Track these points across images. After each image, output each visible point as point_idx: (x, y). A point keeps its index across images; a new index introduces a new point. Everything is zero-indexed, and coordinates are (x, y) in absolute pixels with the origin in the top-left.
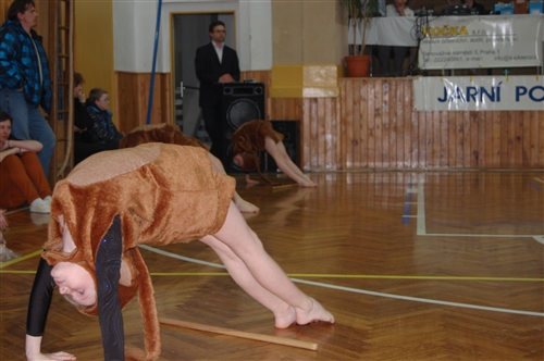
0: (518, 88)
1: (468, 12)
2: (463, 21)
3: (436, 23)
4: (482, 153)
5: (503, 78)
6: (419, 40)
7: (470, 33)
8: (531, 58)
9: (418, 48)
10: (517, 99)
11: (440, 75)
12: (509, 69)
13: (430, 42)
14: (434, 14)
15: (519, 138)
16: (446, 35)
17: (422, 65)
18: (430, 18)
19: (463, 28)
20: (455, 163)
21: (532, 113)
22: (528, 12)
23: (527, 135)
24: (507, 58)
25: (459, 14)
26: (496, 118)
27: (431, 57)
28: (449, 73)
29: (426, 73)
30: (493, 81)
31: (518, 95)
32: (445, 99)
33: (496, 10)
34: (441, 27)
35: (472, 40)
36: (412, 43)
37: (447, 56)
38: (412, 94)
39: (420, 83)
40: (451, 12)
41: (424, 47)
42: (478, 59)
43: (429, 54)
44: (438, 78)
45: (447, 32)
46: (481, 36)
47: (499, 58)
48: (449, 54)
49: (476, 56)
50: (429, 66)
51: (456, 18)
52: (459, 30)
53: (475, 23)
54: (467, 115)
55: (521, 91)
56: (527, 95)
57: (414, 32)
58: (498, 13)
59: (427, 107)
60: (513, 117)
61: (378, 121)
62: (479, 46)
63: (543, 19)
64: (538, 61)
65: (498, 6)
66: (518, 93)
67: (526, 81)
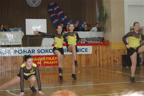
1: (2, 31)
2: (1, 33)
4: (6, 67)
5: (11, 48)
7: (3, 36)
8: (19, 42)
10: (15, 53)
15: (16, 63)
19: (1, 35)
21: (19, 57)
22: (18, 31)
23: (18, 62)
24: (12, 43)
26: (10, 58)
30: (8, 49)
31: (15, 52)
33: (10, 30)
35: (3, 38)
42: (5, 43)
46: (6, 37)
47: (11, 42)
49: (5, 42)
53: (4, 33)
54: (2, 57)
55: (16, 51)
56: (17, 52)
58: (10, 31)
60: (14, 58)
62: (6, 39)
63: (22, 33)
64: (20, 43)
65: (10, 29)
66: (15, 51)
67: (17, 49)
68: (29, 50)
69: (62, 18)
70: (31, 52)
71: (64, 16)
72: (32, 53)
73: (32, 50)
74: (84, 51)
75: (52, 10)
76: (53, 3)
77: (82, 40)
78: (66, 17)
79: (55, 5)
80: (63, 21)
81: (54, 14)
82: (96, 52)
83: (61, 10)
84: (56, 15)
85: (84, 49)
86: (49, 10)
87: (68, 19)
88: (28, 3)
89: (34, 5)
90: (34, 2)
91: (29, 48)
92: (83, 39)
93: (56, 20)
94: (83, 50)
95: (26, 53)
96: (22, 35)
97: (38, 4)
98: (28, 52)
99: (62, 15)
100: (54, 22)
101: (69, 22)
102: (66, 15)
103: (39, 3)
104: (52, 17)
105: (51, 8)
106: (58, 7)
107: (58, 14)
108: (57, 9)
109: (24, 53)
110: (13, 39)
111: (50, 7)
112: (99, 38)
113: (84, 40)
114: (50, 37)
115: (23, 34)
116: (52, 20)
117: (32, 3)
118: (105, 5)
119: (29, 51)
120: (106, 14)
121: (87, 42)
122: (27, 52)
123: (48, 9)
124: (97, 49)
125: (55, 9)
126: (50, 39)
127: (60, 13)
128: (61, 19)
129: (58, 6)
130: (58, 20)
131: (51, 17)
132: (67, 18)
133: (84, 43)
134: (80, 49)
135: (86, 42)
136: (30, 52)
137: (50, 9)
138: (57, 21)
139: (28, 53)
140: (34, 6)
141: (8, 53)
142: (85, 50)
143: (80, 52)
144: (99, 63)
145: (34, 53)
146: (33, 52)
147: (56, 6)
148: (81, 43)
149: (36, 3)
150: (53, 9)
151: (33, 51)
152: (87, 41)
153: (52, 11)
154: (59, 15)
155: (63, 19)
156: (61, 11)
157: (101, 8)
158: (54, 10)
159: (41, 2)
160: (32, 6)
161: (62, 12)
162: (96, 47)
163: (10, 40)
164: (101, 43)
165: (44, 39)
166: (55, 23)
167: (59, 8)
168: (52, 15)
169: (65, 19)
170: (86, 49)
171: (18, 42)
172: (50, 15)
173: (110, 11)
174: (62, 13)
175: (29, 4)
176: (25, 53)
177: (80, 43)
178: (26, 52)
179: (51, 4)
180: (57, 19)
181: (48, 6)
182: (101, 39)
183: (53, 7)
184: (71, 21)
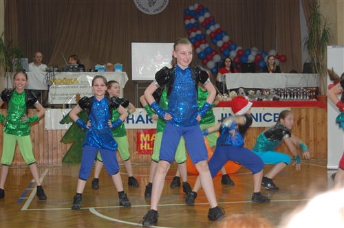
1: (78, 70)
2: (75, 75)
3: (60, 76)
6: (49, 86)
7: (80, 83)
9: (48, 91)
11: (62, 108)
13: (56, 88)
14: (58, 71)
16: (65, 84)
17: (51, 101)
18: (55, 73)
19: (76, 79)
22: (114, 70)
25: (73, 71)
27: (56, 96)
28: (67, 106)
29: (53, 107)
33: (96, 69)
34: (62, 79)
35: (81, 87)
36: (45, 88)
37: (66, 96)
38: (44, 119)
39: (49, 112)
40: (67, 70)
41: (52, 91)
43: (55, 95)
44: (60, 110)
45: (67, 82)
46: (86, 84)
48: (67, 95)
50: (55, 102)
51: (71, 73)
52: (73, 81)
53: (82, 76)
57: (45, 81)
58: (96, 71)
59: (53, 128)
62: (85, 90)
63: (123, 75)
65: (97, 67)
68: (140, 116)
69: (218, 40)
70: (145, 121)
71: (223, 36)
72: (147, 122)
74: (271, 120)
75: (193, 21)
76: (196, 6)
77: (266, 93)
78: (226, 38)
79: (201, 11)
80: (220, 48)
81: (199, 32)
82: (299, 122)
83: (215, 21)
84: (204, 35)
85: (271, 115)
86: (187, 22)
87: (232, 42)
88: (137, 5)
89: (152, 11)
90: (152, 3)
91: (140, 109)
92: (269, 90)
93: (203, 47)
94: (267, 117)
95: (133, 122)
96: (124, 79)
97: (162, 7)
98: (138, 121)
99: (218, 35)
100: (198, 51)
101: (235, 49)
102: (226, 34)
103: (164, 4)
104: (192, 38)
105: (192, 17)
106: (207, 15)
107: (208, 32)
108: (206, 19)
109: (128, 123)
111: (189, 15)
112: (305, 88)
113: (270, 94)
115: (127, 79)
116: (195, 46)
117: (147, 7)
118: (324, 10)
119: (140, 119)
120: (324, 30)
121: (278, 99)
122: (135, 119)
123: (185, 20)
124: (303, 116)
125: (201, 19)
127: (212, 28)
128: (216, 44)
129: (208, 11)
130: (207, 45)
132: (230, 41)
133: (271, 100)
134: (261, 114)
135: (274, 99)
136: (143, 121)
137: (189, 19)
138: (207, 48)
139: (137, 123)
140: (152, 13)
142: (272, 117)
143: (261, 121)
145: (152, 122)
146: (150, 120)
147: (204, 13)
148: (264, 100)
149: (156, 6)
150: (197, 19)
152: (277, 97)
153: (193, 24)
154: (211, 33)
155: (220, 44)
156: (214, 25)
157: (314, 17)
158: (197, 23)
159: (167, 3)
160: (147, 13)
161: (217, 26)
162: (300, 110)
164: (312, 102)
166: (200, 53)
167: (210, 17)
168: (193, 34)
169: (224, 43)
170: (275, 114)
172: (189, 34)
173: (336, 24)
174: (218, 29)
175: (139, 8)
176: (130, 121)
177: (261, 100)
178: (132, 119)
179: (191, 8)
180: (205, 43)
181: (185, 12)
182: (312, 91)
183: (196, 14)
184: (239, 48)
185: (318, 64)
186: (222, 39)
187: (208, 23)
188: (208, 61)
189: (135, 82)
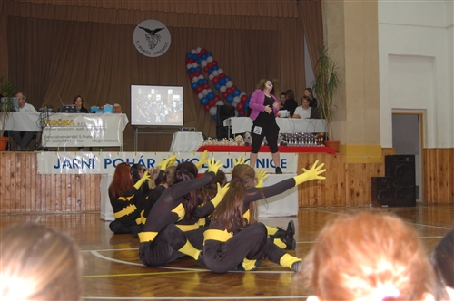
0: (106, 160)
2: (71, 116)
3: (54, 117)
4: (83, 201)
5: (97, 153)
6: (42, 128)
7: (76, 125)
8: (115, 141)
9: (41, 133)
10: (106, 167)
11: (56, 151)
12: (103, 148)
13: (50, 129)
14: (52, 112)
16: (60, 125)
17: (44, 144)
18: (50, 114)
19: (72, 121)
20: (66, 209)
24: (99, 141)
25: (69, 112)
26: (93, 179)
27: (50, 139)
28: (62, 149)
29: (47, 149)
30: (90, 155)
31: (106, 164)
32: (59, 167)
34: (57, 120)
35: (77, 129)
36: (38, 130)
37: (61, 139)
38: (36, 163)
39: (42, 155)
40: (63, 111)
41: (45, 133)
42: (82, 141)
43: (49, 137)
44: (54, 153)
45: (62, 123)
46: (83, 127)
47: (95, 140)
48: (62, 137)
49: (80, 139)
50: (49, 145)
51: (67, 114)
52: (69, 122)
53: (79, 118)
54: (73, 176)
56: (112, 164)
57: (39, 122)
58: (94, 112)
59: (47, 172)
61: (13, 180)
62: (82, 133)
63: (123, 118)
64: (119, 143)
65: (93, 108)
66: (107, 162)
67: (110, 155)
68: (141, 160)
69: (221, 85)
71: (226, 82)
73: (149, 160)
75: (195, 65)
76: (199, 50)
78: (230, 84)
79: (204, 54)
80: (224, 93)
81: (201, 77)
83: (218, 65)
84: (207, 80)
86: (189, 66)
87: (236, 88)
88: (137, 47)
89: (152, 54)
90: (152, 46)
91: (141, 154)
93: (206, 92)
96: (124, 122)
99: (221, 80)
100: (201, 96)
101: (238, 95)
102: (230, 79)
103: (165, 47)
104: (195, 83)
105: (194, 61)
106: (210, 59)
107: (211, 77)
108: (209, 63)
110: (101, 133)
111: (191, 59)
112: (315, 134)
114: (192, 130)
115: (128, 122)
116: (197, 92)
117: (147, 49)
118: (332, 53)
120: (332, 74)
121: (286, 144)
123: (187, 64)
124: (310, 162)
125: (204, 63)
126: (193, 133)
127: (216, 73)
128: (219, 89)
129: (211, 55)
130: (210, 91)
131: (192, 84)
132: (233, 86)
134: (267, 160)
135: (282, 143)
137: (192, 63)
138: (210, 93)
140: (152, 55)
141: (89, 166)
144: (315, 196)
146: (152, 164)
147: (207, 57)
149: (158, 48)
150: (199, 63)
151: (151, 162)
152: (285, 142)
153: (195, 69)
154: (214, 78)
155: (223, 89)
156: (217, 69)
157: (321, 60)
158: (200, 67)
159: (169, 46)
160: (148, 55)
161: (221, 71)
162: (308, 156)
163: (92, 135)
164: (320, 148)
165: (179, 133)
166: (203, 99)
167: (214, 61)
168: (195, 79)
169: (228, 89)
171: (113, 139)
172: (191, 79)
173: (344, 68)
174: (221, 74)
175: (139, 50)
179: (193, 52)
180: (207, 88)
181: (187, 56)
182: (320, 137)
183: (198, 58)
184: (242, 94)
185: (326, 109)
186: (225, 85)
187: (211, 67)
188: (210, 107)
189: (135, 127)
